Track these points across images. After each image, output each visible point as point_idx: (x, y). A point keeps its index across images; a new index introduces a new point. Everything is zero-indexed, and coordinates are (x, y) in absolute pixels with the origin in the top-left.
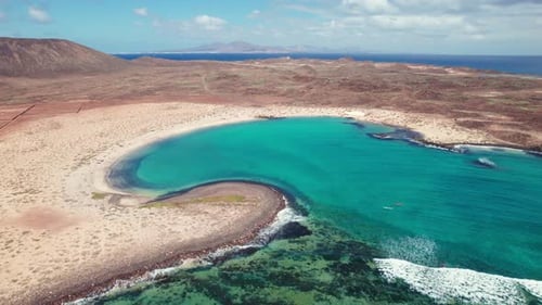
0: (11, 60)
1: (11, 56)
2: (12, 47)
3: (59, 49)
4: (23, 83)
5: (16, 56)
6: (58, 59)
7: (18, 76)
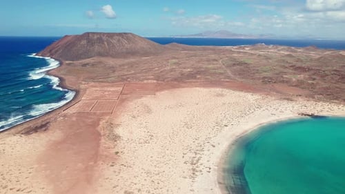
0: (103, 46)
1: (103, 43)
2: (104, 38)
3: (128, 39)
4: (111, 62)
5: (106, 43)
6: (127, 45)
7: (107, 56)
